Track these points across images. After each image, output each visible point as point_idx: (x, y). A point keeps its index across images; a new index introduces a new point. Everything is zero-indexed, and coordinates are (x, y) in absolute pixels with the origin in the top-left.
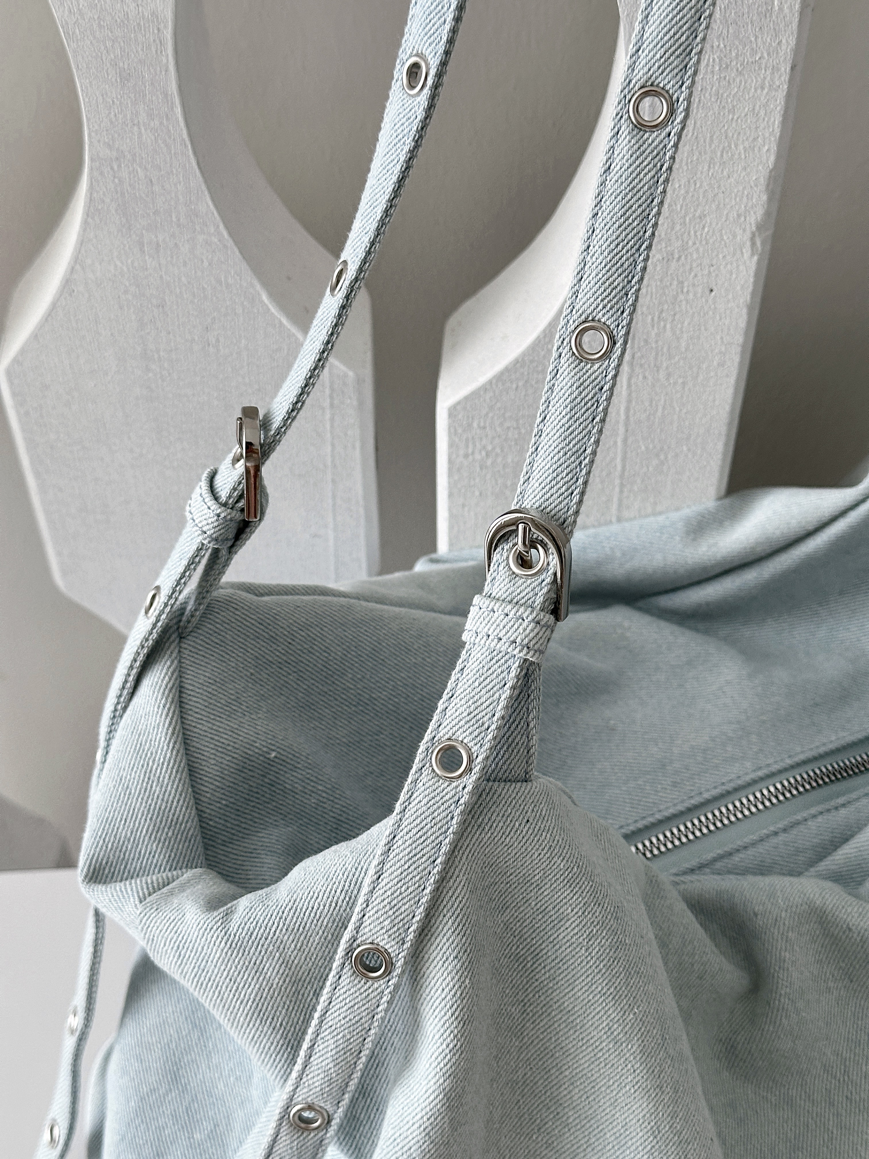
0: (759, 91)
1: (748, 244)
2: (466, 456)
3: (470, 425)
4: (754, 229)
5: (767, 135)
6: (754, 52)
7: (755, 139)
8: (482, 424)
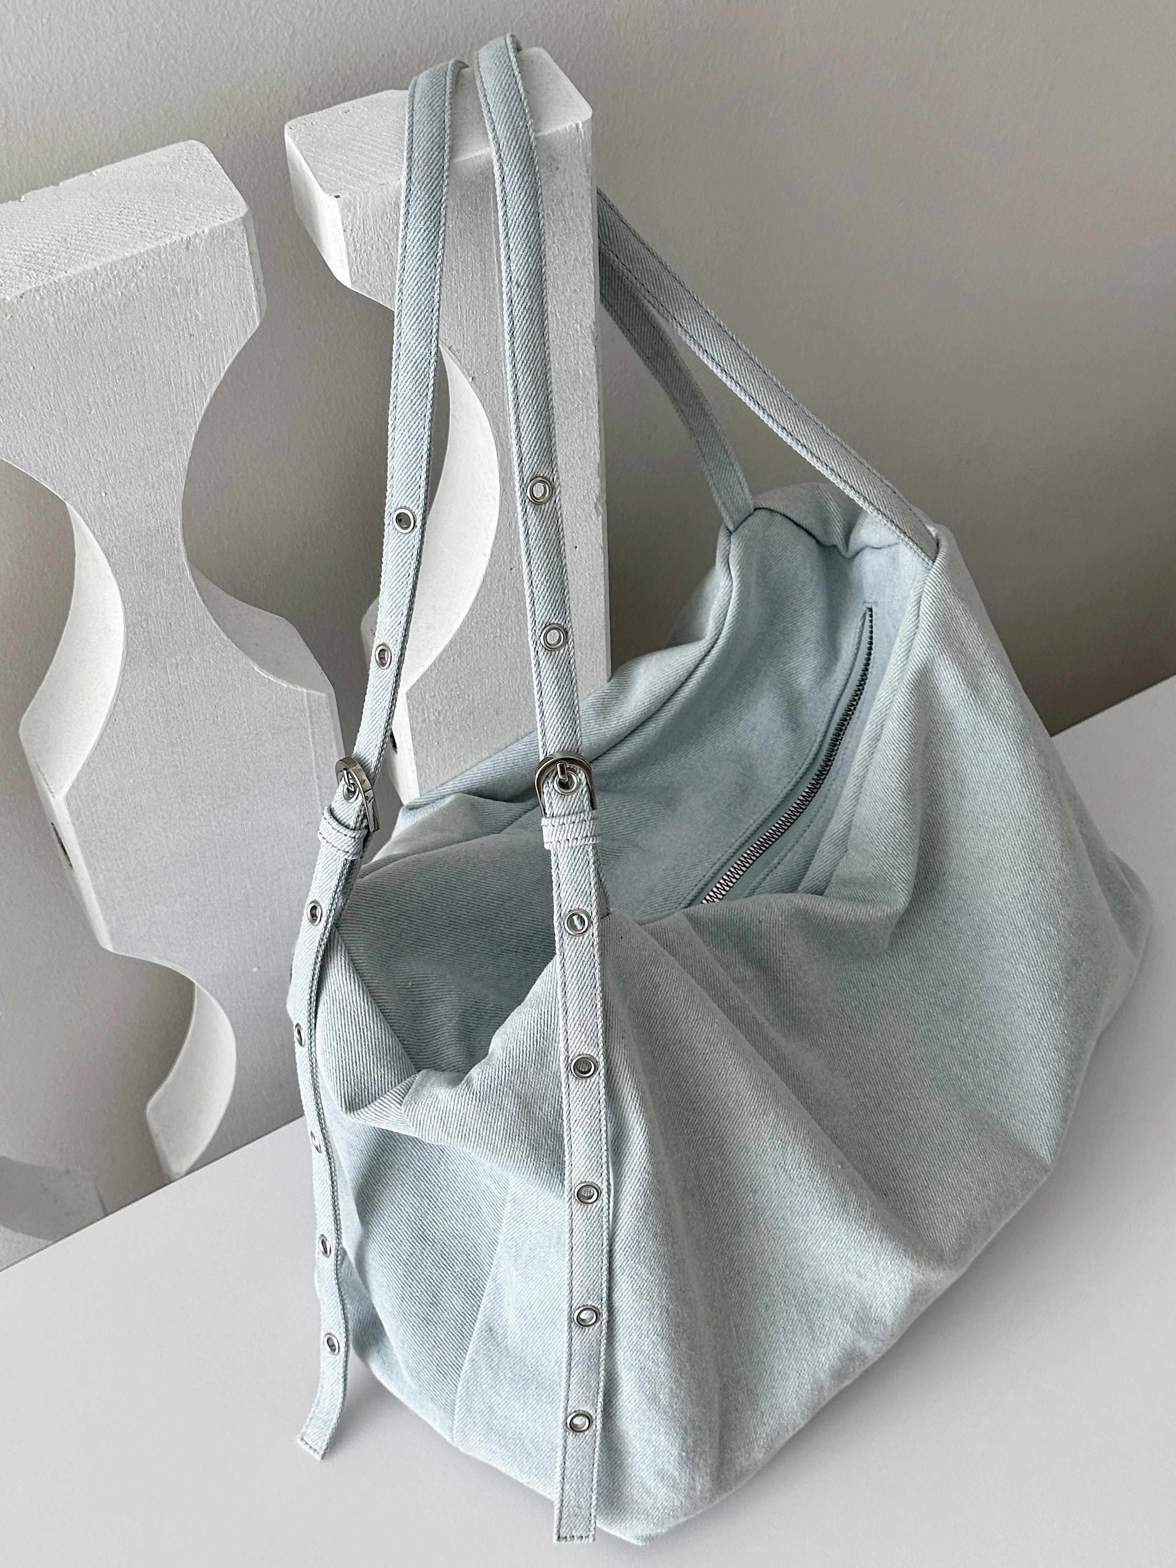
0: (581, 423)
1: (594, 510)
2: (424, 721)
3: (423, 698)
4: (595, 501)
5: (592, 445)
6: (573, 403)
7: (585, 451)
8: (433, 694)
